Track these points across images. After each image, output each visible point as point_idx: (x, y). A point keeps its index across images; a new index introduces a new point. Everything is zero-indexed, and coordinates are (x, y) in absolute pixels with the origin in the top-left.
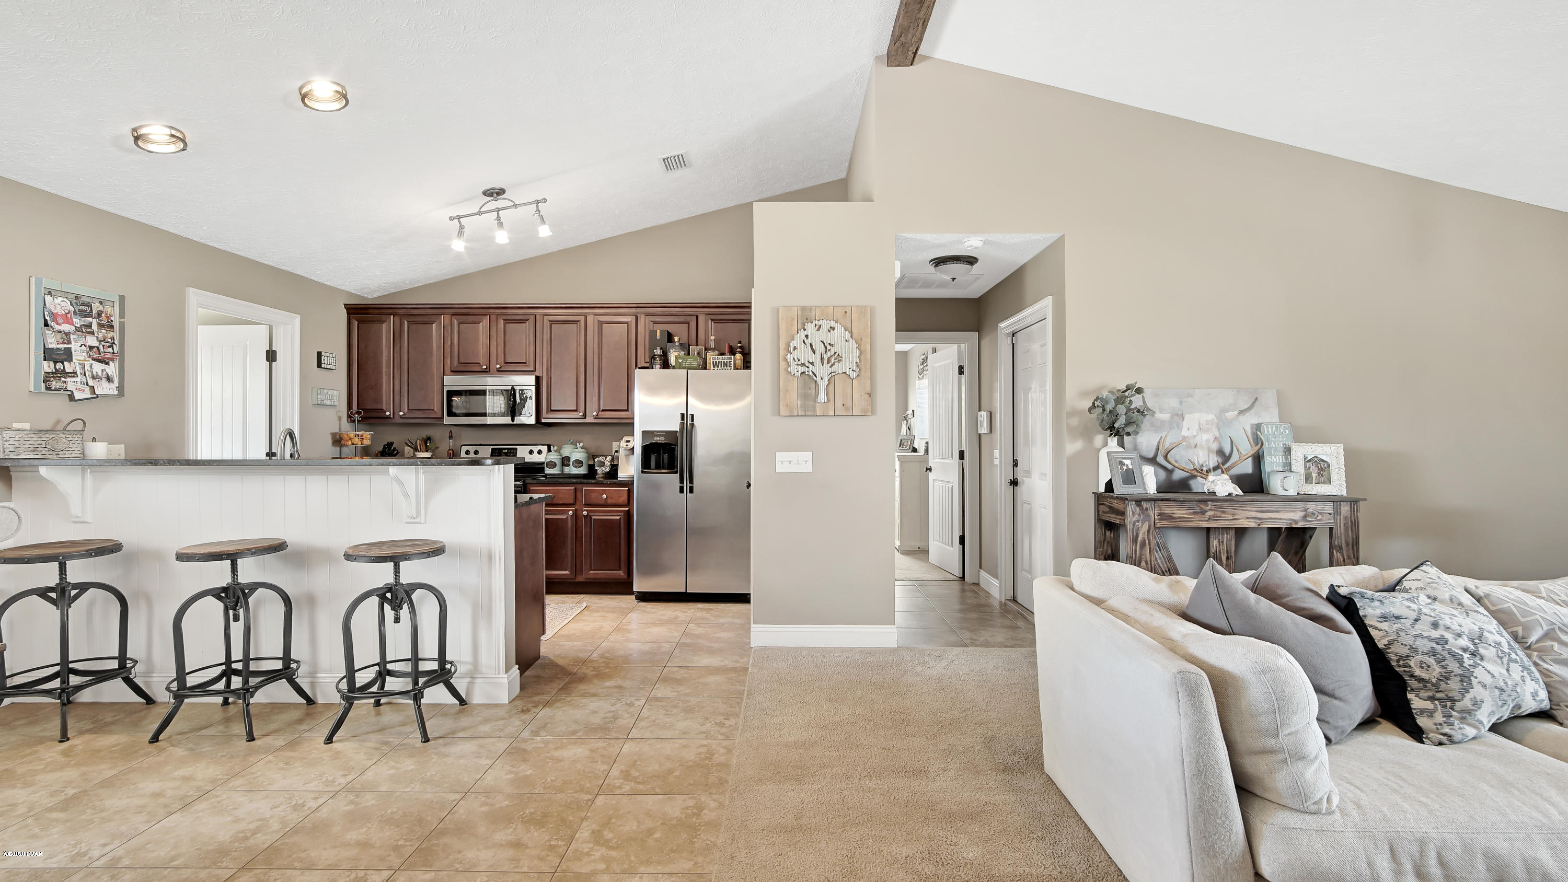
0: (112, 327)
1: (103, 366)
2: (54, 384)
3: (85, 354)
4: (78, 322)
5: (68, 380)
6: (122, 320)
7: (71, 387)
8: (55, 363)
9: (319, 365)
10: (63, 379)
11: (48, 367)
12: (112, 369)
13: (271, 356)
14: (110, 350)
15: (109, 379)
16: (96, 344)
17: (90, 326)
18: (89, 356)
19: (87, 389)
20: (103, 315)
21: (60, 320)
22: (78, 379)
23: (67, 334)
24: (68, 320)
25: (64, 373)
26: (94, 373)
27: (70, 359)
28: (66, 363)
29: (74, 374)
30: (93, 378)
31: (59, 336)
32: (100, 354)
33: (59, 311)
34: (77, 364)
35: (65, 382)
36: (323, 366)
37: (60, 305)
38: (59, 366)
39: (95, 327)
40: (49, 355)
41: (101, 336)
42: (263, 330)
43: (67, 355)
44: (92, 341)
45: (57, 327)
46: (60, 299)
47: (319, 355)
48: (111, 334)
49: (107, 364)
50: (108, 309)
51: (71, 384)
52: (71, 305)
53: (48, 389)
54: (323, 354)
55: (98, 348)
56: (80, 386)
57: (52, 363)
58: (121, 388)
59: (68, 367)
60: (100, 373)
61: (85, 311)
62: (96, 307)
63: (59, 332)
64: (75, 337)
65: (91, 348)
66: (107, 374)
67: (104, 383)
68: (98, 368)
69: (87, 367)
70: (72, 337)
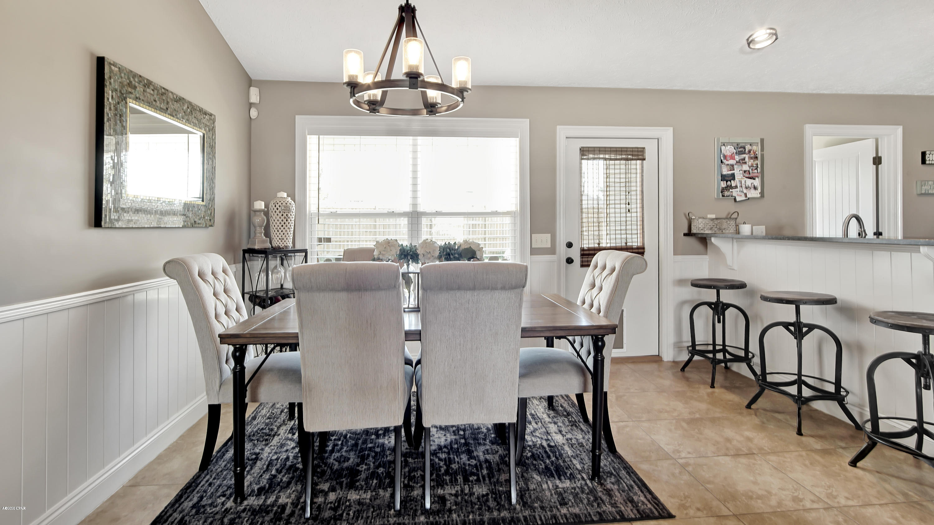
0: (757, 158)
1: (752, 181)
2: (726, 193)
3: (742, 175)
4: (737, 158)
5: (733, 190)
6: (763, 153)
7: (734, 194)
8: (727, 182)
9: (924, 161)
10: (731, 190)
11: (723, 184)
12: (757, 182)
13: (877, 161)
14: (756, 171)
15: (755, 188)
16: (748, 169)
17: (744, 159)
18: (744, 176)
19: (743, 195)
20: (752, 152)
21: (728, 158)
22: (738, 189)
23: (733, 166)
24: (732, 158)
25: (731, 187)
26: (747, 186)
27: (734, 179)
28: (732, 181)
29: (736, 187)
30: (746, 188)
31: (728, 167)
32: (750, 174)
33: (728, 154)
34: (738, 181)
35: (732, 192)
36: (927, 162)
37: (729, 150)
38: (729, 183)
39: (747, 160)
40: (724, 178)
41: (750, 164)
42: (870, 143)
43: (733, 177)
44: (746, 167)
45: (727, 162)
46: (729, 147)
47: (924, 154)
48: (756, 162)
49: (754, 179)
50: (754, 148)
51: (735, 192)
52: (734, 149)
53: (723, 196)
54: (927, 153)
55: (749, 171)
56: (739, 193)
57: (725, 182)
58: (762, 194)
59: (733, 184)
60: (750, 185)
61: (742, 151)
62: (748, 148)
63: (728, 165)
64: (737, 166)
65: (745, 172)
66: (754, 186)
67: (753, 191)
68: (749, 182)
69: (743, 182)
70: (735, 166)
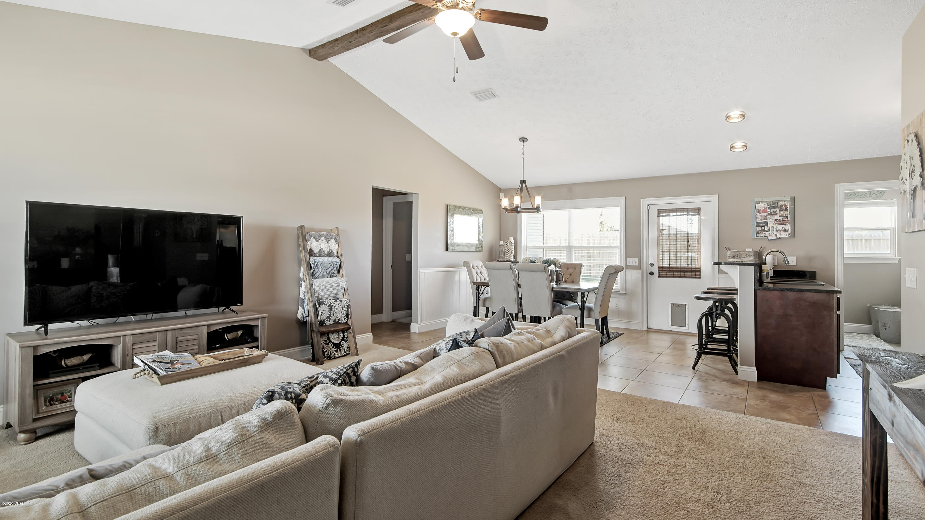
0: (787, 210)
1: (783, 226)
2: (760, 235)
3: (774, 223)
4: (769, 211)
5: (766, 233)
6: (793, 206)
8: (761, 227)
10: (764, 233)
11: (758, 229)
12: (788, 227)
14: (786, 219)
15: (785, 231)
16: (779, 218)
17: (776, 212)
18: (776, 223)
19: (775, 236)
20: (783, 206)
21: (761, 212)
22: (770, 232)
23: (766, 216)
24: (765, 211)
25: (765, 231)
26: (778, 229)
29: (769, 230)
30: (777, 231)
31: (762, 217)
32: (780, 221)
33: (762, 209)
34: (770, 227)
37: (762, 206)
38: (763, 228)
39: (778, 212)
40: (758, 224)
41: (781, 214)
43: (766, 224)
44: (777, 217)
45: (760, 214)
46: (763, 204)
48: (786, 213)
49: (785, 225)
50: (786, 204)
51: (767, 234)
52: (768, 205)
53: (757, 236)
55: (780, 219)
56: (771, 234)
57: (760, 227)
58: (793, 235)
59: (766, 228)
60: (781, 229)
61: (774, 206)
62: (780, 204)
65: (776, 220)
66: (785, 229)
67: (783, 233)
68: (780, 227)
69: (775, 227)
70: (768, 217)
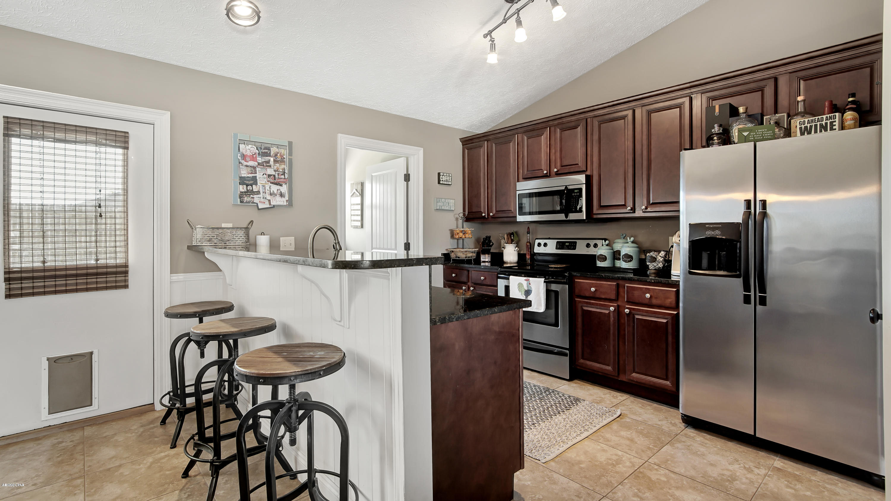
0: (284, 162)
1: (278, 187)
2: (246, 199)
3: (266, 180)
4: (260, 159)
5: (255, 196)
6: (290, 157)
7: (256, 201)
8: (247, 185)
9: (438, 182)
10: (251, 196)
11: (243, 188)
12: (284, 189)
13: (408, 178)
14: (283, 177)
15: (282, 195)
16: (273, 173)
17: (268, 162)
18: (268, 181)
19: (267, 202)
20: (278, 155)
21: (248, 159)
22: (261, 196)
23: (254, 168)
24: (253, 158)
25: (252, 192)
26: (272, 192)
27: (256, 183)
28: (254, 186)
29: (258, 193)
30: (271, 194)
32: (275, 179)
33: (248, 154)
34: (261, 186)
35: (253, 198)
36: (441, 182)
37: (249, 149)
38: (249, 187)
39: (272, 163)
40: (243, 181)
41: (275, 168)
43: (254, 181)
45: (246, 163)
46: (250, 146)
47: (438, 175)
48: (283, 166)
49: (281, 185)
50: (282, 151)
51: (256, 199)
52: (257, 149)
53: (241, 202)
54: (441, 174)
55: (274, 176)
56: (262, 200)
57: (245, 186)
58: (290, 203)
59: (255, 189)
60: (276, 192)
61: (266, 153)
62: (274, 150)
63: (248, 166)
65: (269, 176)
66: (281, 192)
67: (278, 198)
68: (275, 188)
69: (267, 188)
70: (257, 169)
